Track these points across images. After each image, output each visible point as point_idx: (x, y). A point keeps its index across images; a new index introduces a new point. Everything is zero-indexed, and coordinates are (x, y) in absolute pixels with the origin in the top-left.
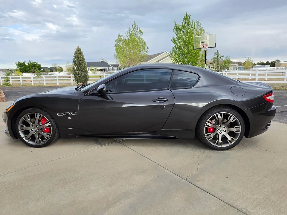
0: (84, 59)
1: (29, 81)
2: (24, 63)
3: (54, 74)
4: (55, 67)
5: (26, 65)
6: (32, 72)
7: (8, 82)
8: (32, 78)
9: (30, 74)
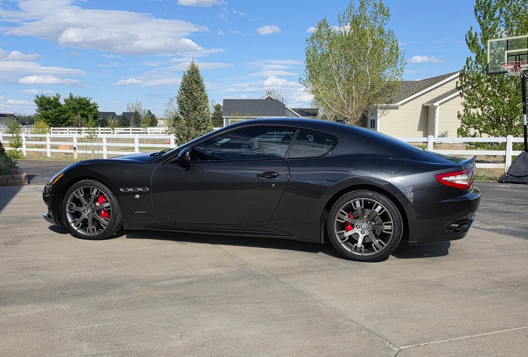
0: (206, 97)
1: (66, 147)
2: (56, 100)
3: (131, 131)
4: (136, 112)
5: (60, 105)
6: (74, 126)
7: (18, 149)
8: (75, 140)
9: (68, 131)
